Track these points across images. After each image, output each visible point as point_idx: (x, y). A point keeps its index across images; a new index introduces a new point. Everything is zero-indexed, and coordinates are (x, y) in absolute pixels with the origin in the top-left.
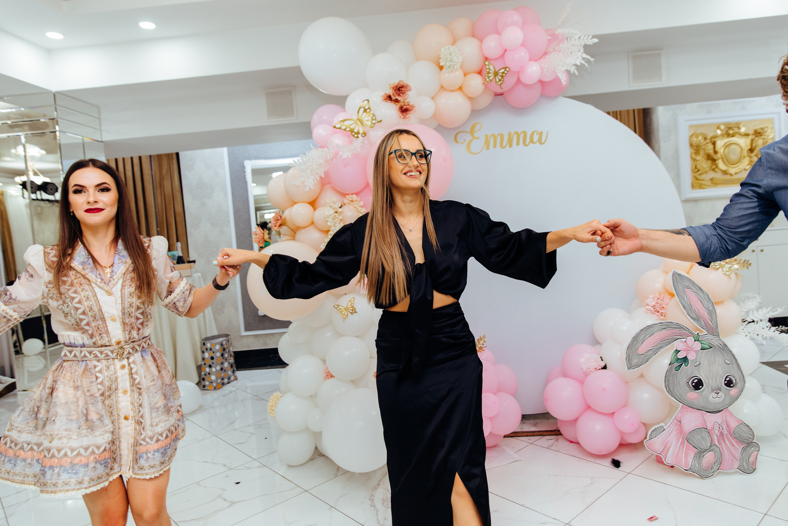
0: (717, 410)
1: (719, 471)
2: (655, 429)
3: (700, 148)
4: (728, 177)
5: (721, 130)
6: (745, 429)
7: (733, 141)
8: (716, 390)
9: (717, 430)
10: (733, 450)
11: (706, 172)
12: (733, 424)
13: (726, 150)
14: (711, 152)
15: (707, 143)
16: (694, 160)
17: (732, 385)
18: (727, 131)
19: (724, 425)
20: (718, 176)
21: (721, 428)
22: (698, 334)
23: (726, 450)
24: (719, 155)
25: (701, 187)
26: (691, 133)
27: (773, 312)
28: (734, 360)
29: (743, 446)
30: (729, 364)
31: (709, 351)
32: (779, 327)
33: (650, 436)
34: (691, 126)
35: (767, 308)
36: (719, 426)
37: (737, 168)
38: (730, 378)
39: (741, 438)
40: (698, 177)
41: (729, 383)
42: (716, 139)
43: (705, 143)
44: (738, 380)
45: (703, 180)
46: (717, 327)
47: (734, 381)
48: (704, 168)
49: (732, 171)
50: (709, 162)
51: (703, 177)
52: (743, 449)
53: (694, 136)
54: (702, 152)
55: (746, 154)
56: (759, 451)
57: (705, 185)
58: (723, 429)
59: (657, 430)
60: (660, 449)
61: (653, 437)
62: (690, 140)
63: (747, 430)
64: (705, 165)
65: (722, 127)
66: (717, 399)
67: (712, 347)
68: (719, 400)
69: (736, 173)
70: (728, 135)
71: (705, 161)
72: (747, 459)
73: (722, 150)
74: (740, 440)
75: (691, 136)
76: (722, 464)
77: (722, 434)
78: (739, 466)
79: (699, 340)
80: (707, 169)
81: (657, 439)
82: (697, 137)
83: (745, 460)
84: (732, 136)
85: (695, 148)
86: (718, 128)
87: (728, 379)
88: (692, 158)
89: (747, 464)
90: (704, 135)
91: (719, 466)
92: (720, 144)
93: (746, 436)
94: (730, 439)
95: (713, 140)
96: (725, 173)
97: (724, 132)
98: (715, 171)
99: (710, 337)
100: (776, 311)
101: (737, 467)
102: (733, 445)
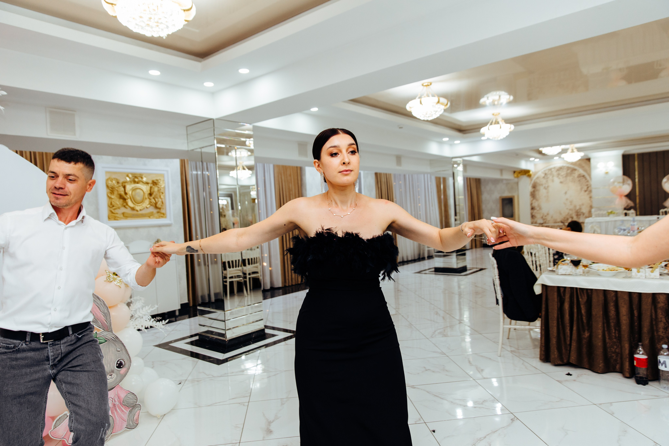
0: (111, 388)
1: (112, 435)
2: (60, 418)
3: (114, 189)
4: (135, 212)
5: (130, 178)
6: (131, 396)
7: (138, 186)
8: (110, 373)
9: (111, 404)
10: (122, 415)
11: (119, 208)
12: (123, 395)
13: (134, 193)
14: (123, 193)
15: (119, 186)
16: (110, 198)
17: (122, 366)
18: (134, 179)
19: (116, 398)
20: (128, 211)
21: (114, 401)
22: (96, 332)
23: (117, 416)
24: (128, 196)
25: (115, 219)
26: (108, 177)
27: (152, 308)
28: (123, 347)
29: (130, 410)
30: (119, 351)
31: (105, 344)
32: (156, 318)
33: (55, 425)
34: (107, 172)
35: (148, 306)
36: (112, 400)
37: (141, 206)
38: (120, 361)
39: (128, 404)
40: (113, 211)
41: (120, 365)
42: (126, 184)
43: (118, 186)
44: (126, 362)
45: (117, 214)
46: (110, 325)
47: (123, 363)
48: (118, 205)
49: (138, 208)
50: (121, 200)
51: (116, 211)
52: (129, 412)
53: (109, 180)
54: (116, 193)
55: (147, 197)
56: (140, 410)
57: (118, 217)
58: (115, 401)
59: (61, 419)
60: (64, 434)
61: (57, 426)
62: (106, 183)
63: (133, 397)
64: (118, 202)
65: (130, 176)
66: (111, 380)
67: (107, 341)
68: (113, 379)
69: (141, 210)
70: (135, 182)
71: (118, 200)
72: (133, 418)
73: (130, 193)
74: (127, 406)
75: (107, 180)
76: (114, 428)
77: (114, 405)
78: (127, 426)
79: (97, 337)
80: (120, 206)
81: (61, 426)
82: (112, 181)
83: (131, 420)
84: (138, 183)
85: (110, 189)
86: (128, 176)
87: (119, 362)
88: (108, 196)
89: (132, 422)
90: (117, 179)
91: (112, 430)
92: (129, 187)
93: (132, 401)
94: (120, 407)
95: (124, 184)
96: (133, 209)
97: (132, 179)
98: (126, 208)
99: (105, 333)
100: (155, 307)
101: (125, 427)
102: (123, 411)
